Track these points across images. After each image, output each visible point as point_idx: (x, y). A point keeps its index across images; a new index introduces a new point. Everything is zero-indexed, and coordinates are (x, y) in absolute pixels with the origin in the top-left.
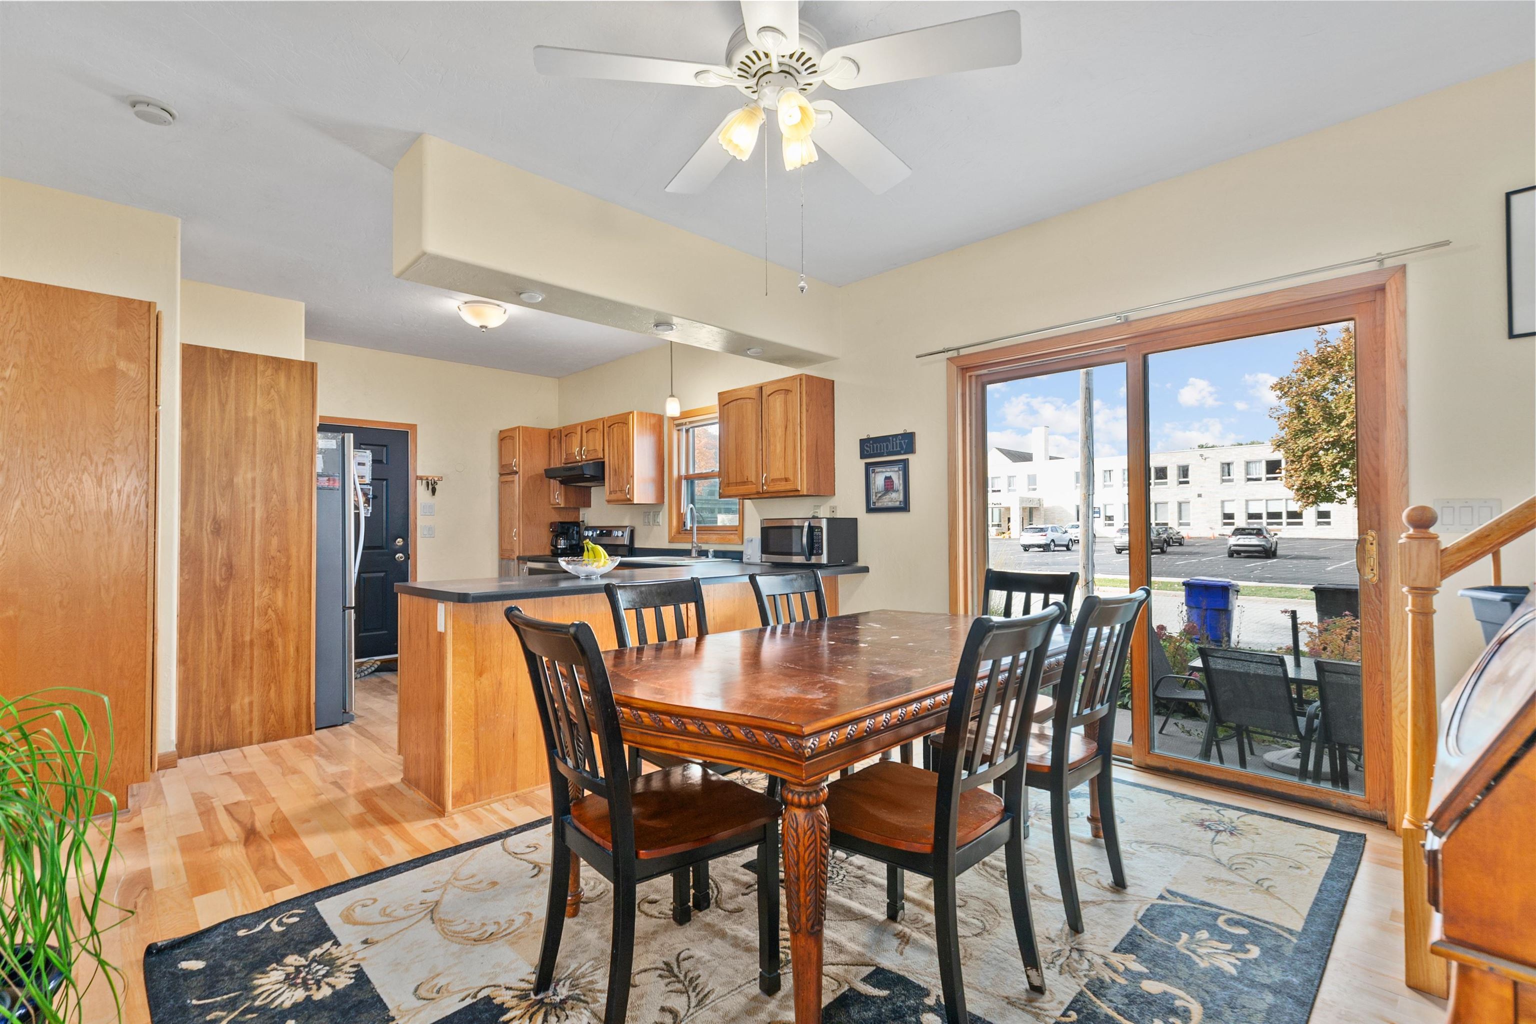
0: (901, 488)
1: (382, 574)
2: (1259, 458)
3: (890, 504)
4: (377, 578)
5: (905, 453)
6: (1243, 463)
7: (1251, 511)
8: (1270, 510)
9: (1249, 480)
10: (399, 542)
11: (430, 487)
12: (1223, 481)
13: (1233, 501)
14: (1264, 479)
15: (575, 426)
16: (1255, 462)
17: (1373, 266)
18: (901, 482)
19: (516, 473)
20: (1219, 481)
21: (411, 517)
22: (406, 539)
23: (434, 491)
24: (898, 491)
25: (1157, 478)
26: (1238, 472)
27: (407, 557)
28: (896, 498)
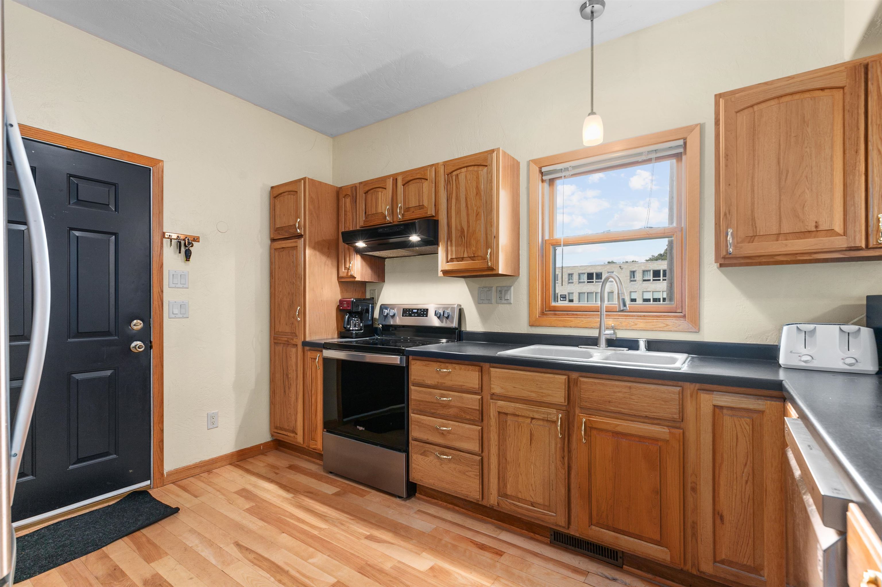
1: (109, 373)
2: (649, 269)
4: (100, 379)
6: (641, 271)
7: (645, 298)
8: (655, 297)
9: (644, 280)
10: (137, 325)
11: (183, 249)
12: (631, 281)
13: (636, 292)
14: (652, 280)
15: (383, 179)
16: (647, 271)
19: (300, 236)
20: (629, 281)
21: (155, 290)
22: (146, 319)
23: (188, 255)
25: (597, 279)
26: (639, 276)
27: (149, 346)
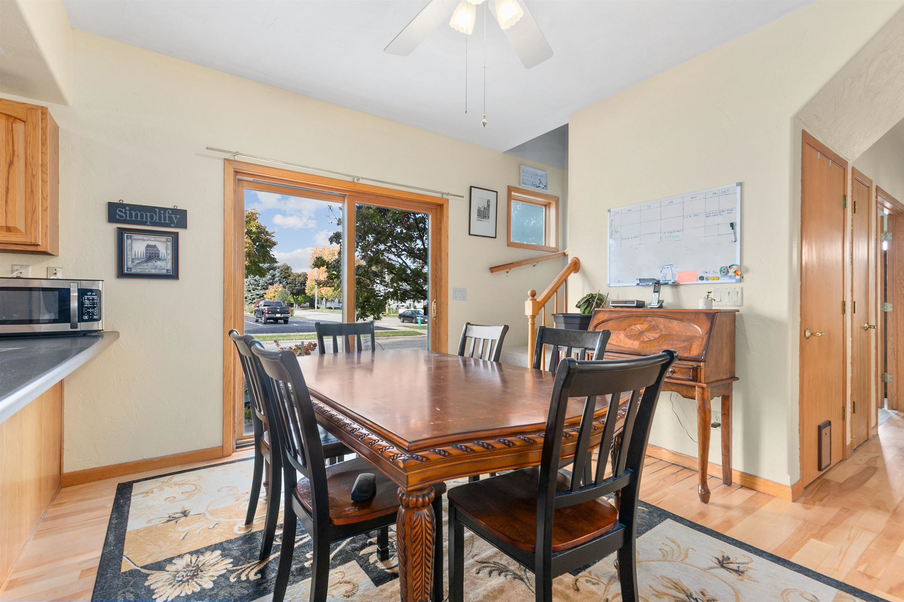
0: (170, 257)
3: (153, 271)
5: (176, 226)
17: (440, 195)
18: (170, 252)
24: (165, 260)
28: (166, 265)
